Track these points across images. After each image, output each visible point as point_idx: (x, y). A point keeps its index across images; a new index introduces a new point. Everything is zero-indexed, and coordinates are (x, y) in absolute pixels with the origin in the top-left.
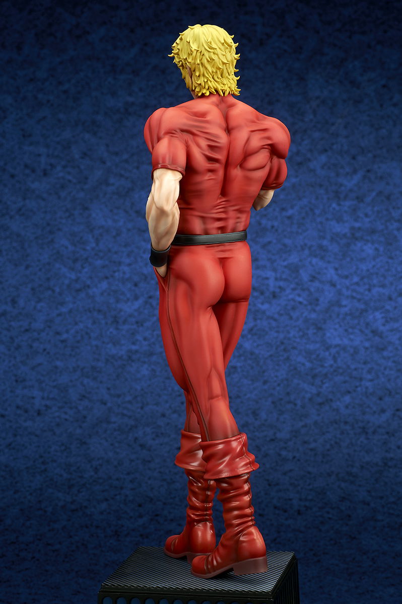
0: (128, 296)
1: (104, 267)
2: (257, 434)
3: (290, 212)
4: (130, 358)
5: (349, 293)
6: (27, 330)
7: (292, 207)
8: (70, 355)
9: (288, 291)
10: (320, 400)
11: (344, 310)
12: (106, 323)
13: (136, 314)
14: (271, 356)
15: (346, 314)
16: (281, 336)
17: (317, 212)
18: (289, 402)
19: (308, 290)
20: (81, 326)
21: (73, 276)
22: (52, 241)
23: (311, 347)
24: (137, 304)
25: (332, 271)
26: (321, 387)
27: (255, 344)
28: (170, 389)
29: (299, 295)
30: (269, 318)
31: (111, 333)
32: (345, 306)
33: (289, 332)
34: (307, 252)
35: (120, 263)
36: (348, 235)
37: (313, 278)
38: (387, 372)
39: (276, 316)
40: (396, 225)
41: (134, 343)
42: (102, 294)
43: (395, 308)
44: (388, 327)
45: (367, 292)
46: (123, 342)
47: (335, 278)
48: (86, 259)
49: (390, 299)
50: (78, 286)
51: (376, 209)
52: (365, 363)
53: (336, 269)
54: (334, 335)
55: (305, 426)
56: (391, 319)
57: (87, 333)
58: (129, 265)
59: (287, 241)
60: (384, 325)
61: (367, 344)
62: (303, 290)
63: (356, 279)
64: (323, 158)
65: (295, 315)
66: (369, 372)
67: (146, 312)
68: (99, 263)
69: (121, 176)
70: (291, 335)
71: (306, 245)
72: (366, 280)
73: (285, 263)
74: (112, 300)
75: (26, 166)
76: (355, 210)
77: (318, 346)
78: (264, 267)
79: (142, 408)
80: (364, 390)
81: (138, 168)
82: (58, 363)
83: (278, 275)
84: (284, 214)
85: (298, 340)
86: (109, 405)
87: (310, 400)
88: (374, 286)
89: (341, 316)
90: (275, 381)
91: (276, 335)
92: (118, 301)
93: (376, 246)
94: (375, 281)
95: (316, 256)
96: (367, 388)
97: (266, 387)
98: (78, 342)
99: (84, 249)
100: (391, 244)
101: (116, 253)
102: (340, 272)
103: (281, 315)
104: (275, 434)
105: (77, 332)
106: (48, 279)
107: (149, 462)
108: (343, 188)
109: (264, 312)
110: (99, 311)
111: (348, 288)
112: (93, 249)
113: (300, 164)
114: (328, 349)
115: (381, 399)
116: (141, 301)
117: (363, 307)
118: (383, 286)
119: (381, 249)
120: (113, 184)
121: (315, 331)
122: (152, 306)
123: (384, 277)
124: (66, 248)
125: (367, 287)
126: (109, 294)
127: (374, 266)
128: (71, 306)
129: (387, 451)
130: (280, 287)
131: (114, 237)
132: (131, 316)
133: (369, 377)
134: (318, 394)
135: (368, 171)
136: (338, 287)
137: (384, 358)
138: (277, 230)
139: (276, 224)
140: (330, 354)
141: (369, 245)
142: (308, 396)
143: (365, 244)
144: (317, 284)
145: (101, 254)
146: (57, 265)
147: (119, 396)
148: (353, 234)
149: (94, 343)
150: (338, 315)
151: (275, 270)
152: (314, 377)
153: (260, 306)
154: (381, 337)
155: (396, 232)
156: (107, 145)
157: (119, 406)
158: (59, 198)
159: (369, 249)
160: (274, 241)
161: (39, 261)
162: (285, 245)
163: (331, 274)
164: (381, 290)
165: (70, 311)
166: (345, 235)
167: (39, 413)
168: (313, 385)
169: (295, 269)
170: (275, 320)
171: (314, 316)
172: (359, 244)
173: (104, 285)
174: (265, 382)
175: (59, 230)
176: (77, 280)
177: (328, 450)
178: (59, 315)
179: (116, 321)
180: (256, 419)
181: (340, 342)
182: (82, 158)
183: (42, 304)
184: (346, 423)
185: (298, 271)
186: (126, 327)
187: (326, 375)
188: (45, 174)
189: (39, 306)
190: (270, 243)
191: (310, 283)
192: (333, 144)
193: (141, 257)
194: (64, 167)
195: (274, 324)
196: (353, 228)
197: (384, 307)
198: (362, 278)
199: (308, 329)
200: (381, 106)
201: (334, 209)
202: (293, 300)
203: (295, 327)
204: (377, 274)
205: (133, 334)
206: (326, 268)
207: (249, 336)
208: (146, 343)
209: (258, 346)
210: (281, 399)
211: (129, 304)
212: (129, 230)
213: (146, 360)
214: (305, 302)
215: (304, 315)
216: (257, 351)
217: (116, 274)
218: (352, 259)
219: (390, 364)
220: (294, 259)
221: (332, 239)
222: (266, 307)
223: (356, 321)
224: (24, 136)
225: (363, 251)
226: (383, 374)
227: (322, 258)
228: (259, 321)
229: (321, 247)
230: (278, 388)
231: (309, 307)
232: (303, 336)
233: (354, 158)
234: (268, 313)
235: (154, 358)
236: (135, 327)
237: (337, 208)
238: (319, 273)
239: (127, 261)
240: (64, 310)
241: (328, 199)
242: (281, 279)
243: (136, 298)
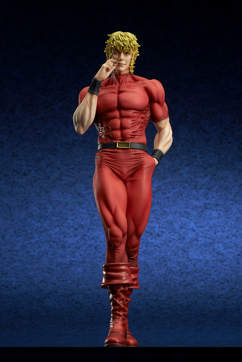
0: (71, 234)
1: (57, 221)
2: (147, 298)
3: (168, 195)
4: (71, 264)
5: (203, 234)
6: (10, 251)
7: (169, 193)
8: (35, 262)
9: (166, 234)
10: (185, 284)
11: (200, 243)
12: (58, 248)
13: (76, 243)
14: (156, 264)
15: (201, 245)
16: (162, 254)
17: (184, 195)
18: (167, 284)
19: (179, 233)
20: (43, 249)
21: (39, 225)
22: (28, 208)
23: (180, 260)
24: (76, 239)
25: (193, 224)
26: (186, 278)
27: (147, 258)
28: (95, 278)
29: (173, 235)
30: (155, 246)
31: (60, 252)
32: (201, 241)
33: (167, 253)
34: (178, 215)
35: (67, 219)
36: (202, 207)
37: (181, 227)
38: (226, 272)
39: (159, 245)
40: (230, 202)
41: (73, 257)
42: (56, 234)
43: (231, 242)
44: (226, 251)
45: (214, 235)
46: (67, 256)
47: (195, 227)
48: (47, 217)
49: (228, 237)
50: (42, 230)
51: (218, 194)
52: (213, 267)
53: (195, 223)
54: (194, 254)
55: (176, 295)
56: (228, 247)
57: (46, 252)
58: (72, 220)
59: (167, 210)
60: (224, 250)
61: (214, 259)
62: (176, 233)
63: (207, 228)
64: (188, 169)
65: (170, 245)
66: (215, 271)
67: (82, 242)
68: (54, 219)
69: (69, 176)
70: (168, 254)
71: (177, 211)
72: (213, 229)
73: (165, 220)
74: (62, 237)
75: (14, 171)
76: (206, 195)
77: (184, 259)
78: (153, 221)
79: (77, 286)
80: (212, 279)
81: (79, 172)
82: (28, 266)
83: (161, 226)
84: (165, 196)
85: (172, 256)
86: (57, 285)
87: (179, 283)
88: (218, 231)
89: (198, 246)
90: (158, 275)
91: (159, 254)
92: (65, 237)
93: (219, 212)
94: (219, 229)
95: (183, 217)
96: (214, 279)
97: (152, 278)
98: (40, 256)
99: (46, 212)
100: (228, 211)
101: (65, 214)
102: (197, 225)
103: (163, 244)
104: (157, 298)
105: (40, 252)
106: (24, 226)
107: (81, 309)
108: (199, 184)
109: (152, 243)
110: (54, 242)
111: (202, 232)
112: (51, 212)
113: (174, 171)
114: (190, 261)
115: (222, 283)
116: (79, 237)
117: (211, 241)
118: (223, 232)
119: (222, 214)
120: (64, 180)
121: (183, 252)
122: (85, 240)
123: (224, 227)
124: (36, 211)
125: (214, 232)
126: (60, 234)
127: (218, 222)
128: (37, 239)
129: (225, 305)
130: (162, 231)
131: (64, 206)
132: (72, 244)
133: (215, 274)
134: (184, 281)
135: (214, 175)
136: (197, 232)
137: (224, 265)
138: (160, 204)
139: (160, 201)
140: (192, 263)
141: (215, 212)
142: (178, 282)
143: (213, 211)
144: (183, 230)
145: (56, 214)
146: (30, 220)
147: (64, 281)
148: (205, 206)
149: (50, 257)
150: (197, 245)
151: (159, 223)
152: (182, 273)
153: (150, 240)
154: (222, 256)
155: (230, 206)
156: (62, 161)
157: (63, 285)
158: (33, 186)
159: (215, 214)
160: (159, 209)
161: (19, 217)
162: (165, 211)
163: (192, 225)
164: (222, 233)
165: (37, 242)
166: (200, 207)
167: (15, 288)
168: (181, 277)
169: (171, 223)
170: (159, 247)
171: (182, 245)
172: (209, 211)
173: (57, 229)
174: (152, 276)
175: (32, 202)
176: (41, 227)
177: (190, 305)
178: (30, 243)
179: (63, 246)
180: (146, 292)
181: (197, 258)
182: (47, 167)
183: (20, 238)
184: (201, 294)
185: (173, 224)
186: (69, 250)
187: (189, 273)
188: (25, 174)
189: (18, 239)
190: (156, 210)
191: (180, 230)
192: (193, 162)
193: (80, 216)
194: (36, 171)
195: (158, 249)
196: (205, 203)
197: (224, 241)
198: (211, 228)
199: (178, 251)
200: (221, 143)
201: (194, 194)
202: (170, 238)
203: (171, 250)
204: (220, 226)
205: (73, 253)
206: (189, 223)
207: (143, 254)
208: (81, 257)
209: (148, 259)
210: (162, 283)
211: (72, 238)
212: (73, 203)
213: (81, 265)
214: (177, 239)
215: (176, 245)
216: (147, 262)
217: (65, 224)
218: (205, 218)
219: (228, 268)
220: (170, 218)
221: (193, 208)
222: (153, 240)
223: (207, 248)
224: (13, 156)
225: (211, 214)
226: (224, 272)
227: (187, 218)
228: (149, 247)
229: (186, 212)
230: (160, 278)
231: (179, 241)
232: (175, 255)
233: (205, 169)
234: (154, 244)
235: (85, 264)
236: (75, 249)
237: (196, 193)
238: (185, 225)
239: (72, 218)
240: (33, 241)
241: (191, 189)
242: (162, 228)
243: (76, 236)
